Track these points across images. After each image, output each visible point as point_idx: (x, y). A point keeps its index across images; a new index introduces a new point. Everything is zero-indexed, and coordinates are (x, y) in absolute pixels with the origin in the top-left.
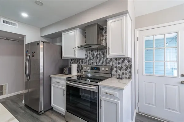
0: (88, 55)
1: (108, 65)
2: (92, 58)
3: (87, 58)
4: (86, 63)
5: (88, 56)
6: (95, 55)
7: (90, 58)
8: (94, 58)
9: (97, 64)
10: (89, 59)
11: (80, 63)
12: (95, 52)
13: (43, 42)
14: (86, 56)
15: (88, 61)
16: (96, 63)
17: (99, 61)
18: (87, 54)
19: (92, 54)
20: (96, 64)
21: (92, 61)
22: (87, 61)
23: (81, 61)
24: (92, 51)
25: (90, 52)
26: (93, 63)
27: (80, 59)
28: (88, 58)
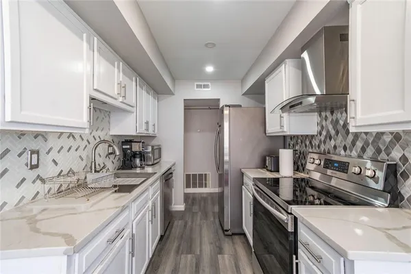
0: (324, 123)
1: (383, 156)
2: (333, 132)
3: (320, 134)
4: (319, 147)
5: (322, 127)
6: (341, 123)
7: (328, 132)
8: (337, 133)
9: (348, 151)
10: (326, 137)
11: (306, 146)
12: (341, 114)
13: (229, 106)
14: (320, 128)
15: (325, 142)
16: (345, 148)
17: (354, 143)
18: (321, 121)
19: (332, 120)
20: (342, 152)
21: (333, 142)
22: (320, 141)
23: (308, 143)
24: (332, 113)
25: (328, 114)
26: (335, 147)
27: (307, 136)
28: (324, 133)
